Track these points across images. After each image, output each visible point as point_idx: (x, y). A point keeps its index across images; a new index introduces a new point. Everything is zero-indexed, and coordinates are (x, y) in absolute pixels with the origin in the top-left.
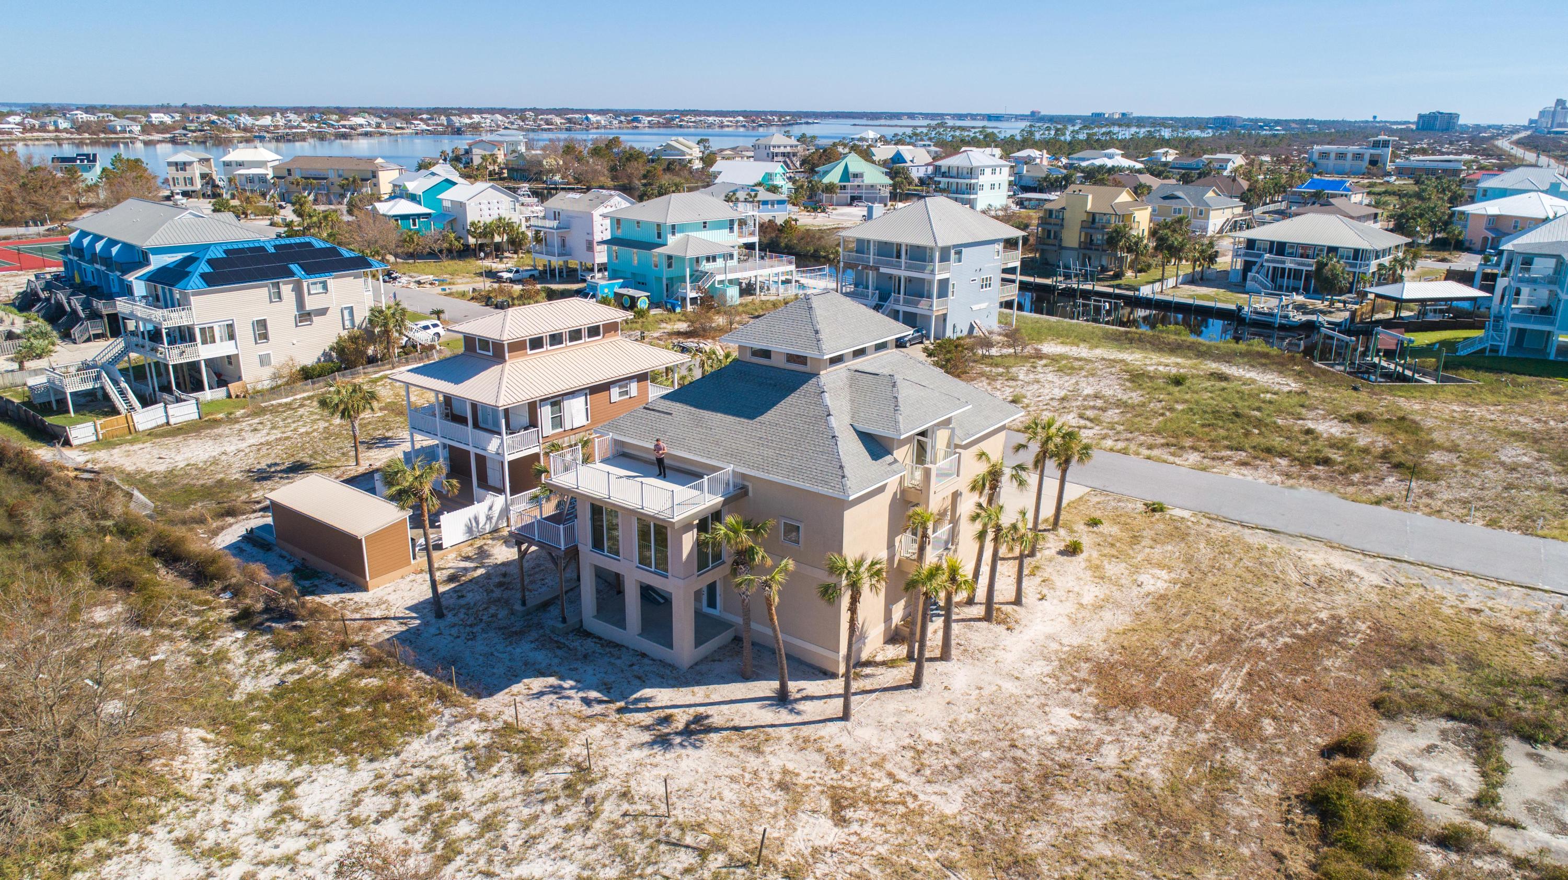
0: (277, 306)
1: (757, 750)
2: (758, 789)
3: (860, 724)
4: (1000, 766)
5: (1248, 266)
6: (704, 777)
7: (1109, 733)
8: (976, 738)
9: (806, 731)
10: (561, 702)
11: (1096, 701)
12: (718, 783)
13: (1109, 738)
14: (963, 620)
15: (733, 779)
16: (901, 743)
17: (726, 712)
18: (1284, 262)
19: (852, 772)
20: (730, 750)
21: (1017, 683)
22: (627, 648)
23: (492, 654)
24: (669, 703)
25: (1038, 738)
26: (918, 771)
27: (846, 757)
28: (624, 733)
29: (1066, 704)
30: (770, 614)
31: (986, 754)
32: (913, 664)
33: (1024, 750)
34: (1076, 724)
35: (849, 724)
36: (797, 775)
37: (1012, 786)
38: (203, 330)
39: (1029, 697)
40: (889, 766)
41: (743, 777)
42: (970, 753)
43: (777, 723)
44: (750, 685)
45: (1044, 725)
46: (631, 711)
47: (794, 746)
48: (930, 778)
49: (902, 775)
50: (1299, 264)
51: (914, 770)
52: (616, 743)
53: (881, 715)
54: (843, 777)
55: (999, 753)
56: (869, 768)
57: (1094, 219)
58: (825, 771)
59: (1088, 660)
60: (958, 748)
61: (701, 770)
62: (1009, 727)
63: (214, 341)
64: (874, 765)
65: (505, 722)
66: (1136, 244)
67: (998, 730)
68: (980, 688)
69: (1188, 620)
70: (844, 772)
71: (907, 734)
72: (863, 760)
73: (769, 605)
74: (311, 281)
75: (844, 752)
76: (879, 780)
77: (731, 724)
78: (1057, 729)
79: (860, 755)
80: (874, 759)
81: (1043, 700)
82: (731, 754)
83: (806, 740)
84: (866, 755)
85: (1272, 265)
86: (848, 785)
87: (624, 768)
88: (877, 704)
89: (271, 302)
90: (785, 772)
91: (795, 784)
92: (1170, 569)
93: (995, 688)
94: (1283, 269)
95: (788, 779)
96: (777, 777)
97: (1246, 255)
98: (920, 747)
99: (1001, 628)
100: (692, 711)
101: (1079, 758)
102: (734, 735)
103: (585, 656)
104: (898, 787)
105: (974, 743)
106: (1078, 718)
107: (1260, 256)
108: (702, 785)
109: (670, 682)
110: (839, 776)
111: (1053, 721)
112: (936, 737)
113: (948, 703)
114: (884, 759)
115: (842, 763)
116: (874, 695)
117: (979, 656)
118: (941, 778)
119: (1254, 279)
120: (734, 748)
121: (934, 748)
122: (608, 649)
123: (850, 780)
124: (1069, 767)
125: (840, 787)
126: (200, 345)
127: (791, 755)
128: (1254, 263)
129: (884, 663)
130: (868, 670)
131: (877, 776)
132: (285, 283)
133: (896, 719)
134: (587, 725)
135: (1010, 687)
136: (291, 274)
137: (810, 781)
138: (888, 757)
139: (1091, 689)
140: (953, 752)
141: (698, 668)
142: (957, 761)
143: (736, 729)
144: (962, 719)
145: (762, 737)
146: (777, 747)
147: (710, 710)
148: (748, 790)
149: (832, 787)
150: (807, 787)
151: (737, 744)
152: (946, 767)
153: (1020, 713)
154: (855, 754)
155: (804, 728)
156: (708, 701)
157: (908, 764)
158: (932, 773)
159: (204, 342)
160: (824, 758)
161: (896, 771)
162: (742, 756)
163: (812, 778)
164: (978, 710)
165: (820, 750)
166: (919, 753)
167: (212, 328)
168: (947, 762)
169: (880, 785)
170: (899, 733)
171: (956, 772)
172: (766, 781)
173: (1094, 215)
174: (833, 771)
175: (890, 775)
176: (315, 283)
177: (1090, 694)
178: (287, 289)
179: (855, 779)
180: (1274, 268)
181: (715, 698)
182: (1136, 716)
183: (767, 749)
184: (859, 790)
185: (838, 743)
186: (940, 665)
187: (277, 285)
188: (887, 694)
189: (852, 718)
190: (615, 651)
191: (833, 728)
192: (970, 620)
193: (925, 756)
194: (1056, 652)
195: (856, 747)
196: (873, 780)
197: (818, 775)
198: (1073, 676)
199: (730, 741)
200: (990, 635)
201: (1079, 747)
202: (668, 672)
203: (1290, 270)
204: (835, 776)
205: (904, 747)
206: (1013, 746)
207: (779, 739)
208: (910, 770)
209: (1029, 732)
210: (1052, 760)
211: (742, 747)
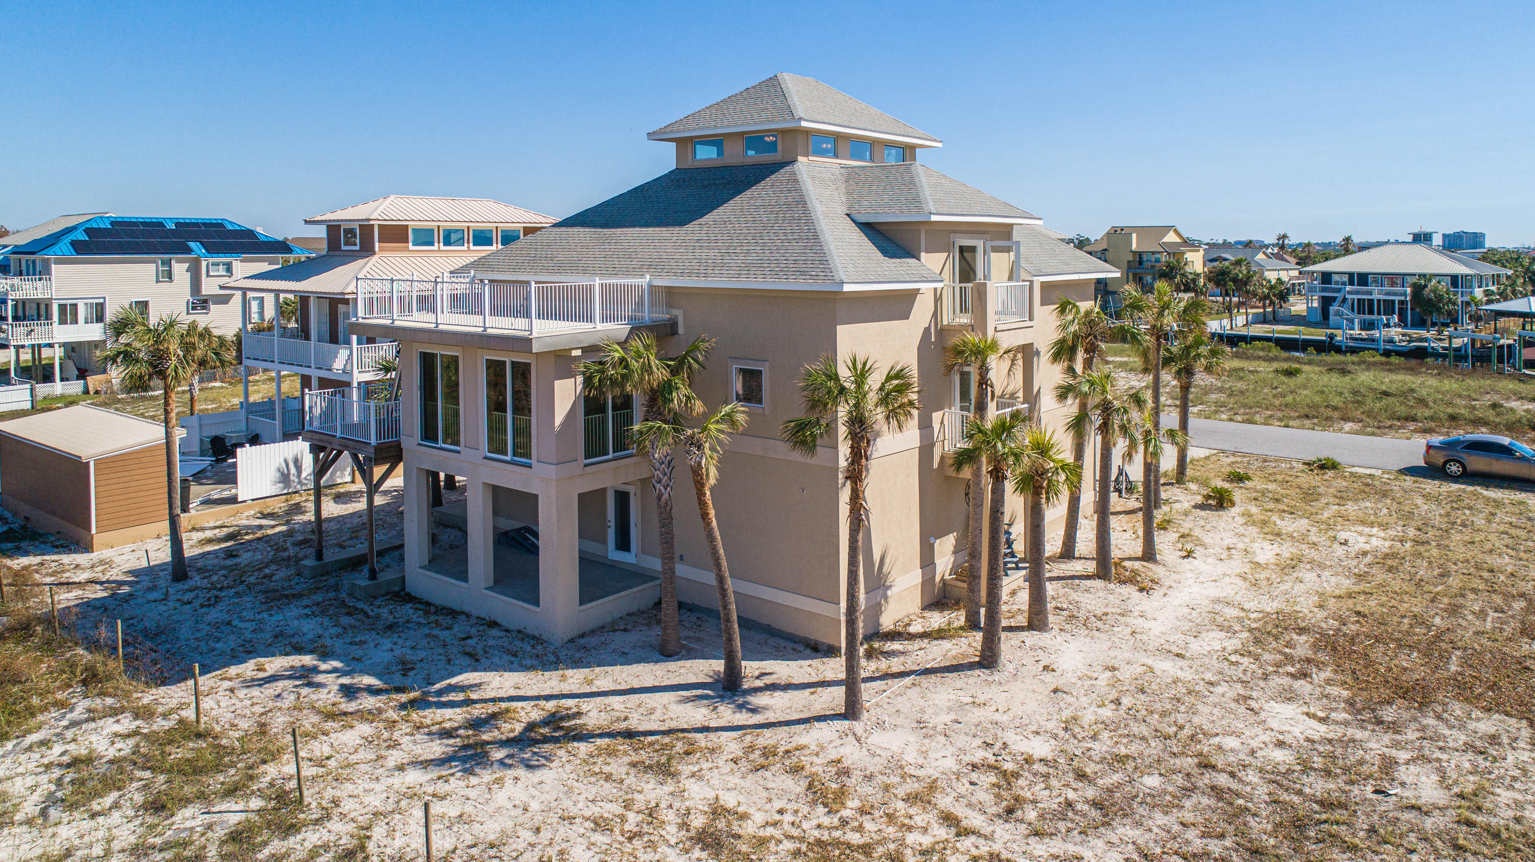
0: (165, 286)
1: (665, 771)
2: (652, 845)
3: (880, 725)
4: (1188, 804)
5: (1326, 302)
6: (539, 818)
7: (1396, 745)
8: (1123, 751)
9: (768, 738)
10: (305, 691)
11: (1345, 694)
12: (563, 831)
13: (1403, 756)
14: (1059, 578)
15: (600, 824)
16: (967, 759)
17: (617, 706)
18: (1370, 293)
19: (862, 811)
20: (606, 769)
21: (1180, 662)
22: (468, 616)
23: (229, 623)
24: (513, 693)
25: (1253, 752)
26: (1010, 811)
27: (851, 782)
28: (405, 740)
29: (1289, 696)
30: (702, 504)
31: (1152, 781)
32: (979, 636)
33: (1232, 775)
34: (1319, 730)
35: (858, 727)
36: (743, 817)
37: (1228, 843)
38: (62, 308)
39: (1211, 684)
40: (945, 802)
41: (623, 819)
42: (1116, 778)
43: (713, 724)
44: (672, 665)
45: (1259, 730)
46: (429, 705)
47: (743, 763)
48: (1038, 826)
49: (975, 820)
50: (1388, 294)
51: (1000, 810)
52: (379, 757)
53: (922, 711)
54: (844, 822)
55: (1179, 780)
56: (900, 805)
57: (1140, 258)
58: (805, 809)
59: (1301, 631)
60: (1089, 769)
61: (535, 806)
62: (1187, 732)
63: (75, 321)
64: (912, 799)
65: (181, 721)
66: (1194, 281)
67: (1167, 737)
68: (1114, 669)
69: (1454, 582)
70: (846, 813)
71: (978, 742)
72: (887, 788)
73: (699, 485)
74: (211, 260)
75: (847, 772)
76: (925, 830)
77: (623, 725)
78: (1288, 739)
79: (880, 779)
80: (911, 786)
81: (1239, 689)
82: (608, 778)
83: (768, 752)
84: (895, 780)
85: (1356, 297)
86: (855, 838)
87: (375, 802)
88: (914, 693)
89: (158, 281)
90: (717, 811)
91: (738, 837)
92: (1384, 526)
93: (1141, 670)
94: (1371, 301)
95: (721, 824)
96: (698, 822)
97: (1323, 290)
98: (1009, 766)
99: (1129, 590)
100: (551, 705)
101: (1356, 790)
102: (622, 745)
103: (390, 627)
104: (967, 843)
105: (1122, 759)
106: (1323, 720)
107: (1339, 291)
108: (527, 836)
109: (528, 662)
110: (836, 821)
111: (1274, 724)
112: (1041, 748)
113: (1055, 691)
114: (933, 786)
115: (841, 795)
116: (908, 681)
117: (1099, 624)
118: (1062, 826)
119: (1338, 313)
120: (618, 767)
121: (1038, 767)
122: (433, 618)
123: (860, 829)
124: (1343, 806)
125: (837, 843)
126: (56, 325)
127: (735, 780)
128: (1334, 299)
129: (924, 635)
130: (896, 646)
131: (919, 820)
132: (179, 261)
133: (952, 716)
134: (335, 725)
135: (1167, 667)
136: (189, 251)
137: (770, 831)
138: (941, 783)
139: (1328, 673)
140: (1081, 776)
141: (582, 641)
142: (1091, 793)
143: (629, 734)
144: (1088, 717)
145: (680, 747)
146: (706, 765)
147: (586, 705)
148: (628, 848)
149: (819, 842)
150: (762, 842)
151: (626, 759)
152: (1069, 804)
153: (1203, 709)
154: (870, 778)
155: (767, 733)
156: (587, 690)
157: (984, 797)
158: (1041, 816)
159: (63, 321)
160: (804, 783)
161: (960, 811)
162: (630, 780)
163: (775, 824)
164: (1117, 702)
165: (796, 770)
166: (1008, 778)
167: (76, 305)
168: (1071, 795)
169: (927, 841)
170: (961, 741)
171: (1094, 813)
172: (672, 829)
173: (1140, 254)
174: (821, 810)
175: (948, 819)
176: (217, 264)
177: (1329, 682)
178: (180, 269)
179: (869, 826)
180: (1359, 300)
181: (603, 684)
182: (1439, 717)
183: (686, 769)
184: (880, 850)
185: (834, 755)
186: (1032, 638)
187: (168, 263)
188: (933, 678)
189: (865, 715)
190: (445, 620)
191: (824, 732)
192: (1072, 577)
193: (1021, 782)
194: (1240, 620)
195: (874, 765)
196: (910, 828)
197: (788, 818)
198: (1285, 654)
199: (612, 753)
200: (1111, 597)
201: (1346, 770)
202: (528, 648)
203: (1379, 301)
204: (826, 821)
205: (974, 767)
206: (1206, 765)
207: (712, 751)
208: (994, 810)
209: (1231, 743)
210: (1299, 793)
211: (633, 765)
